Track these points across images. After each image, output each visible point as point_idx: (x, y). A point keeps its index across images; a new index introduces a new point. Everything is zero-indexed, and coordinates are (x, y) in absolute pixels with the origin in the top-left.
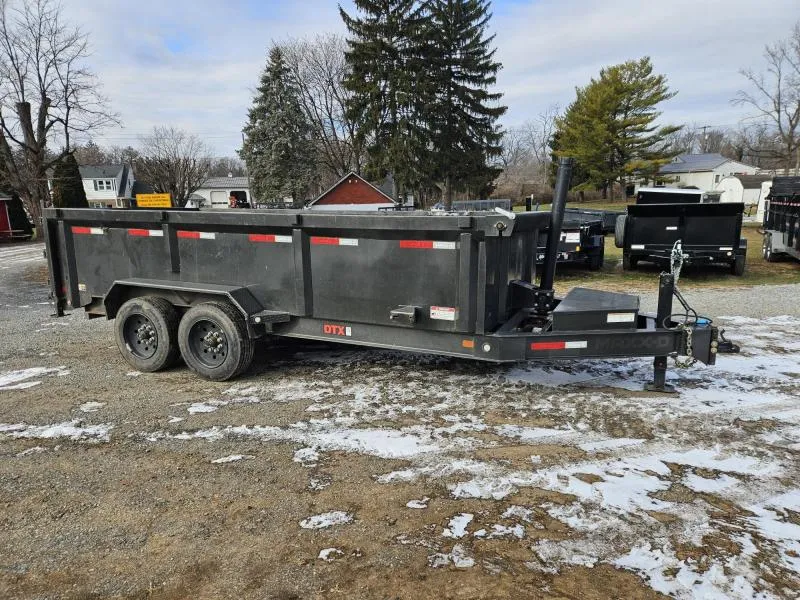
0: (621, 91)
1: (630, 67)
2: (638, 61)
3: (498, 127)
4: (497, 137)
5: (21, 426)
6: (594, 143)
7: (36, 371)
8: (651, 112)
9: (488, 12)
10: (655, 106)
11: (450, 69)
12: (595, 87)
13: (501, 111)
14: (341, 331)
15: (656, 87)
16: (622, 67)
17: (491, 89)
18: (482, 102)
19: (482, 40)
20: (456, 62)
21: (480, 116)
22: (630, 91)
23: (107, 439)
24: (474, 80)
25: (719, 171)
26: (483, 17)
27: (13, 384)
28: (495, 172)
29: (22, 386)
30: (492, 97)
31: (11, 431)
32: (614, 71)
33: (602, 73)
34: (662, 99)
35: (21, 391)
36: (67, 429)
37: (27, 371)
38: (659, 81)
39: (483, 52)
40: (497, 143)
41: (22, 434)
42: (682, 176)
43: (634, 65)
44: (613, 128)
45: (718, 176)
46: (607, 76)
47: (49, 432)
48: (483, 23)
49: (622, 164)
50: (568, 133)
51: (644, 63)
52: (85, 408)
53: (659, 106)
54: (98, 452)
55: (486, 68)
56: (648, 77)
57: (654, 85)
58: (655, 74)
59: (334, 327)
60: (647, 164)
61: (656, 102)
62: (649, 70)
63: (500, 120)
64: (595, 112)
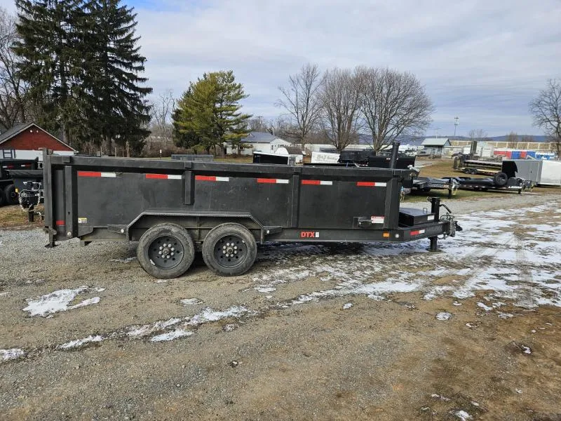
0: (218, 89)
1: (222, 75)
2: (226, 72)
3: (145, 101)
4: (147, 109)
6: (206, 120)
8: (236, 104)
9: (135, 20)
10: (238, 101)
11: (106, 54)
12: (201, 84)
13: (148, 90)
14: (312, 235)
15: (238, 90)
16: (218, 74)
17: (140, 74)
18: (135, 83)
19: (132, 38)
20: (112, 50)
21: (132, 92)
22: (223, 89)
24: (126, 65)
25: (273, 143)
26: (131, 23)
28: (146, 133)
30: (140, 79)
32: (212, 75)
33: (205, 76)
34: (241, 97)
38: (239, 86)
39: (132, 47)
40: (147, 113)
42: (254, 145)
43: (225, 74)
44: (215, 111)
45: (273, 146)
46: (208, 77)
48: (131, 26)
49: (221, 135)
50: (187, 111)
51: (230, 74)
53: (240, 102)
55: (137, 59)
56: (232, 83)
57: (236, 88)
58: (236, 82)
59: (308, 233)
60: (235, 135)
61: (239, 99)
62: (233, 79)
63: (148, 97)
64: (204, 100)
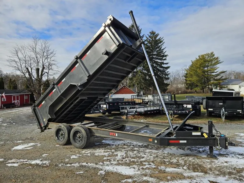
0: (205, 61)
1: (208, 55)
2: (210, 53)
3: (167, 72)
4: (167, 75)
5: (26, 160)
6: (198, 76)
7: (32, 144)
8: (216, 67)
9: (163, 42)
10: (216, 65)
11: (153, 57)
12: (197, 60)
13: (168, 67)
14: (114, 135)
16: (205, 55)
17: (165, 62)
18: (163, 65)
19: (162, 49)
20: (155, 55)
21: (162, 69)
22: (208, 61)
23: (48, 165)
24: (160, 59)
26: (162, 43)
27: (26, 148)
28: (167, 85)
29: (28, 148)
30: (165, 64)
31: (24, 162)
32: (203, 56)
33: (199, 56)
34: (219, 63)
35: (28, 150)
36: (38, 162)
37: (30, 144)
38: (217, 58)
39: (162, 52)
40: (168, 76)
41: (26, 163)
42: (228, 86)
43: (209, 54)
44: (204, 72)
45: (240, 86)
46: (201, 57)
47: (33, 162)
49: (208, 82)
50: (190, 73)
51: (212, 53)
52: (43, 155)
53: (218, 65)
54: (45, 169)
55: (163, 56)
56: (213, 57)
57: (216, 60)
58: (216, 56)
59: (113, 133)
60: (215, 82)
62: (214, 55)
63: (168, 70)
64: (198, 67)
